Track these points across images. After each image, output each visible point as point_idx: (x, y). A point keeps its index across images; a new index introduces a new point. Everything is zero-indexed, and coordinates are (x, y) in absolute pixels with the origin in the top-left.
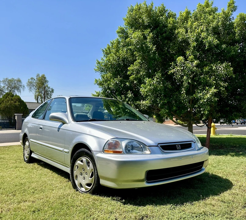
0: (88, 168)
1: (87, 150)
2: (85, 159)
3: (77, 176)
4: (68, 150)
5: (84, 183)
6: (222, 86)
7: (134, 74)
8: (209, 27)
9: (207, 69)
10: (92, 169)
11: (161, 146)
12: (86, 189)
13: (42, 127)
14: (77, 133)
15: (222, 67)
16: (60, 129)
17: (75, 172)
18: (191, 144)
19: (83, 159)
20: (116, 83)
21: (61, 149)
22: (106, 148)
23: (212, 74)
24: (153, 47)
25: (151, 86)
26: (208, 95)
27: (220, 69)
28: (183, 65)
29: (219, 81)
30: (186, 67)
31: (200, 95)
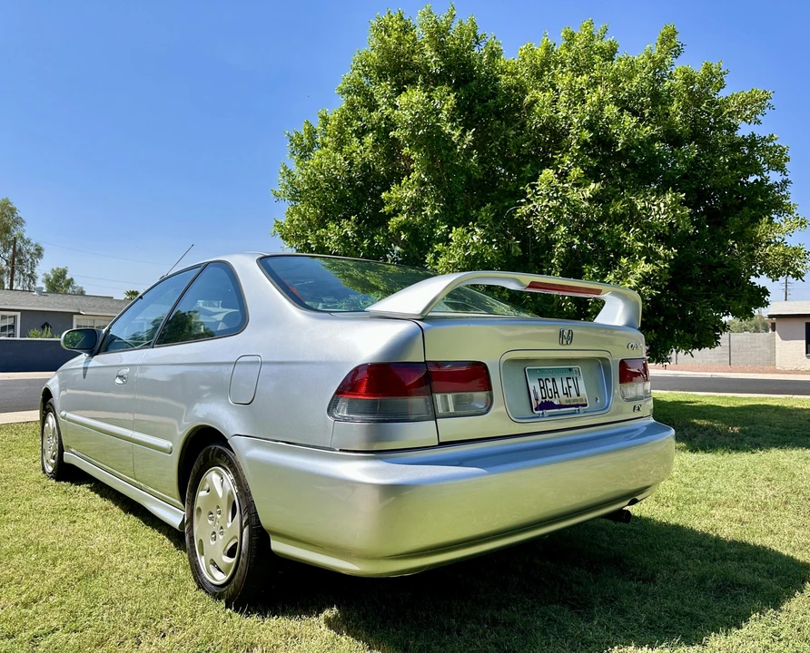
6: (661, 258)
7: (402, 213)
8: (619, 92)
9: (618, 207)
15: (662, 205)
20: (346, 236)
23: (632, 223)
24: (462, 136)
25: (466, 248)
26: (633, 281)
27: (656, 209)
28: (555, 195)
29: (651, 241)
30: (565, 200)
31: (607, 280)
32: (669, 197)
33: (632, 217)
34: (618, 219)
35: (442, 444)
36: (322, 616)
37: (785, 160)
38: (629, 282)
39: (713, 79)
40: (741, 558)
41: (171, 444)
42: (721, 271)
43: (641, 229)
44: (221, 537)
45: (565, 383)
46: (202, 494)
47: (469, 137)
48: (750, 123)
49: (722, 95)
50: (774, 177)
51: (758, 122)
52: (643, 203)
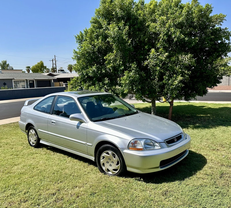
0: (114, 159)
1: (112, 146)
2: (111, 152)
3: (104, 164)
4: (91, 144)
5: (111, 168)
6: (186, 74)
8: (175, 22)
9: (173, 59)
10: (118, 160)
11: (166, 142)
12: (113, 173)
13: (54, 121)
14: (99, 132)
16: (79, 126)
17: (101, 161)
18: (181, 135)
19: (109, 152)
21: (84, 143)
22: (130, 147)
23: (178, 63)
24: (128, 40)
25: (130, 77)
26: (177, 82)
27: (185, 59)
28: (155, 57)
29: (183, 69)
30: (158, 58)
31: (169, 82)
32: (188, 56)
34: (174, 62)
38: (175, 83)
39: (209, 9)
43: (181, 65)
47: (130, 41)
49: (211, 15)
50: (227, 42)
51: (221, 25)
52: (181, 58)
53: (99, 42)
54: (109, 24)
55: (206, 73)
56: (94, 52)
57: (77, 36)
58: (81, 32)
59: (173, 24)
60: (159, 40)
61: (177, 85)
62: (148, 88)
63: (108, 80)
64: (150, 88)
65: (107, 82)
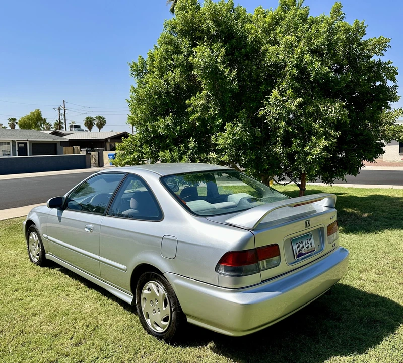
6: (332, 136)
7: (198, 112)
8: (311, 45)
9: (311, 109)
15: (334, 109)
20: (168, 125)
23: (318, 117)
24: (230, 71)
25: (234, 135)
26: (319, 150)
27: (330, 110)
28: (279, 104)
29: (327, 127)
30: (284, 107)
31: (306, 149)
32: (337, 105)
33: (318, 115)
34: (311, 115)
35: (263, 282)
36: (208, 346)
37: (396, 74)
38: (317, 151)
39: (360, 29)
40: (376, 305)
41: (126, 267)
42: (361, 137)
43: (323, 121)
44: (159, 313)
45: (306, 242)
46: (145, 292)
47: (234, 73)
48: (378, 56)
49: (364, 39)
50: (390, 83)
51: (383, 55)
52: (324, 107)
53: (175, 76)
54: (195, 45)
55: (364, 135)
56: (168, 93)
57: (132, 64)
58: (140, 57)
59: (307, 48)
60: (284, 77)
61: (319, 154)
62: (268, 157)
63: (195, 141)
64: (270, 158)
65: (193, 145)
